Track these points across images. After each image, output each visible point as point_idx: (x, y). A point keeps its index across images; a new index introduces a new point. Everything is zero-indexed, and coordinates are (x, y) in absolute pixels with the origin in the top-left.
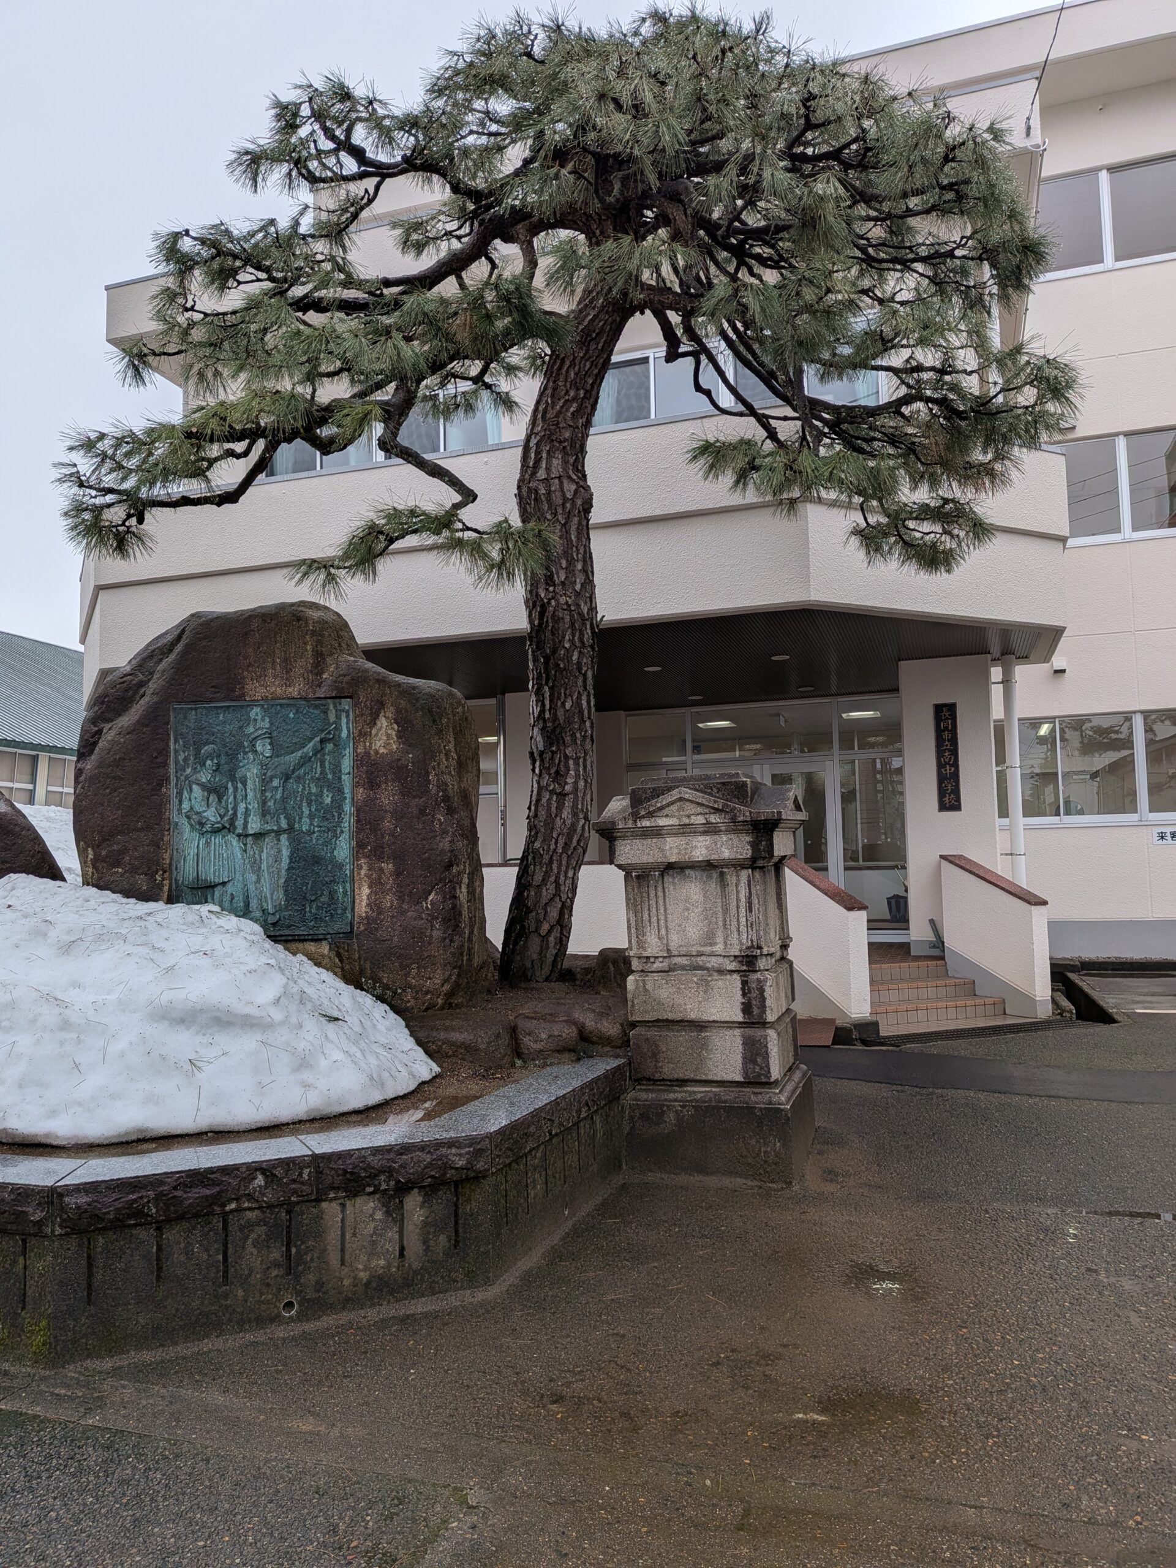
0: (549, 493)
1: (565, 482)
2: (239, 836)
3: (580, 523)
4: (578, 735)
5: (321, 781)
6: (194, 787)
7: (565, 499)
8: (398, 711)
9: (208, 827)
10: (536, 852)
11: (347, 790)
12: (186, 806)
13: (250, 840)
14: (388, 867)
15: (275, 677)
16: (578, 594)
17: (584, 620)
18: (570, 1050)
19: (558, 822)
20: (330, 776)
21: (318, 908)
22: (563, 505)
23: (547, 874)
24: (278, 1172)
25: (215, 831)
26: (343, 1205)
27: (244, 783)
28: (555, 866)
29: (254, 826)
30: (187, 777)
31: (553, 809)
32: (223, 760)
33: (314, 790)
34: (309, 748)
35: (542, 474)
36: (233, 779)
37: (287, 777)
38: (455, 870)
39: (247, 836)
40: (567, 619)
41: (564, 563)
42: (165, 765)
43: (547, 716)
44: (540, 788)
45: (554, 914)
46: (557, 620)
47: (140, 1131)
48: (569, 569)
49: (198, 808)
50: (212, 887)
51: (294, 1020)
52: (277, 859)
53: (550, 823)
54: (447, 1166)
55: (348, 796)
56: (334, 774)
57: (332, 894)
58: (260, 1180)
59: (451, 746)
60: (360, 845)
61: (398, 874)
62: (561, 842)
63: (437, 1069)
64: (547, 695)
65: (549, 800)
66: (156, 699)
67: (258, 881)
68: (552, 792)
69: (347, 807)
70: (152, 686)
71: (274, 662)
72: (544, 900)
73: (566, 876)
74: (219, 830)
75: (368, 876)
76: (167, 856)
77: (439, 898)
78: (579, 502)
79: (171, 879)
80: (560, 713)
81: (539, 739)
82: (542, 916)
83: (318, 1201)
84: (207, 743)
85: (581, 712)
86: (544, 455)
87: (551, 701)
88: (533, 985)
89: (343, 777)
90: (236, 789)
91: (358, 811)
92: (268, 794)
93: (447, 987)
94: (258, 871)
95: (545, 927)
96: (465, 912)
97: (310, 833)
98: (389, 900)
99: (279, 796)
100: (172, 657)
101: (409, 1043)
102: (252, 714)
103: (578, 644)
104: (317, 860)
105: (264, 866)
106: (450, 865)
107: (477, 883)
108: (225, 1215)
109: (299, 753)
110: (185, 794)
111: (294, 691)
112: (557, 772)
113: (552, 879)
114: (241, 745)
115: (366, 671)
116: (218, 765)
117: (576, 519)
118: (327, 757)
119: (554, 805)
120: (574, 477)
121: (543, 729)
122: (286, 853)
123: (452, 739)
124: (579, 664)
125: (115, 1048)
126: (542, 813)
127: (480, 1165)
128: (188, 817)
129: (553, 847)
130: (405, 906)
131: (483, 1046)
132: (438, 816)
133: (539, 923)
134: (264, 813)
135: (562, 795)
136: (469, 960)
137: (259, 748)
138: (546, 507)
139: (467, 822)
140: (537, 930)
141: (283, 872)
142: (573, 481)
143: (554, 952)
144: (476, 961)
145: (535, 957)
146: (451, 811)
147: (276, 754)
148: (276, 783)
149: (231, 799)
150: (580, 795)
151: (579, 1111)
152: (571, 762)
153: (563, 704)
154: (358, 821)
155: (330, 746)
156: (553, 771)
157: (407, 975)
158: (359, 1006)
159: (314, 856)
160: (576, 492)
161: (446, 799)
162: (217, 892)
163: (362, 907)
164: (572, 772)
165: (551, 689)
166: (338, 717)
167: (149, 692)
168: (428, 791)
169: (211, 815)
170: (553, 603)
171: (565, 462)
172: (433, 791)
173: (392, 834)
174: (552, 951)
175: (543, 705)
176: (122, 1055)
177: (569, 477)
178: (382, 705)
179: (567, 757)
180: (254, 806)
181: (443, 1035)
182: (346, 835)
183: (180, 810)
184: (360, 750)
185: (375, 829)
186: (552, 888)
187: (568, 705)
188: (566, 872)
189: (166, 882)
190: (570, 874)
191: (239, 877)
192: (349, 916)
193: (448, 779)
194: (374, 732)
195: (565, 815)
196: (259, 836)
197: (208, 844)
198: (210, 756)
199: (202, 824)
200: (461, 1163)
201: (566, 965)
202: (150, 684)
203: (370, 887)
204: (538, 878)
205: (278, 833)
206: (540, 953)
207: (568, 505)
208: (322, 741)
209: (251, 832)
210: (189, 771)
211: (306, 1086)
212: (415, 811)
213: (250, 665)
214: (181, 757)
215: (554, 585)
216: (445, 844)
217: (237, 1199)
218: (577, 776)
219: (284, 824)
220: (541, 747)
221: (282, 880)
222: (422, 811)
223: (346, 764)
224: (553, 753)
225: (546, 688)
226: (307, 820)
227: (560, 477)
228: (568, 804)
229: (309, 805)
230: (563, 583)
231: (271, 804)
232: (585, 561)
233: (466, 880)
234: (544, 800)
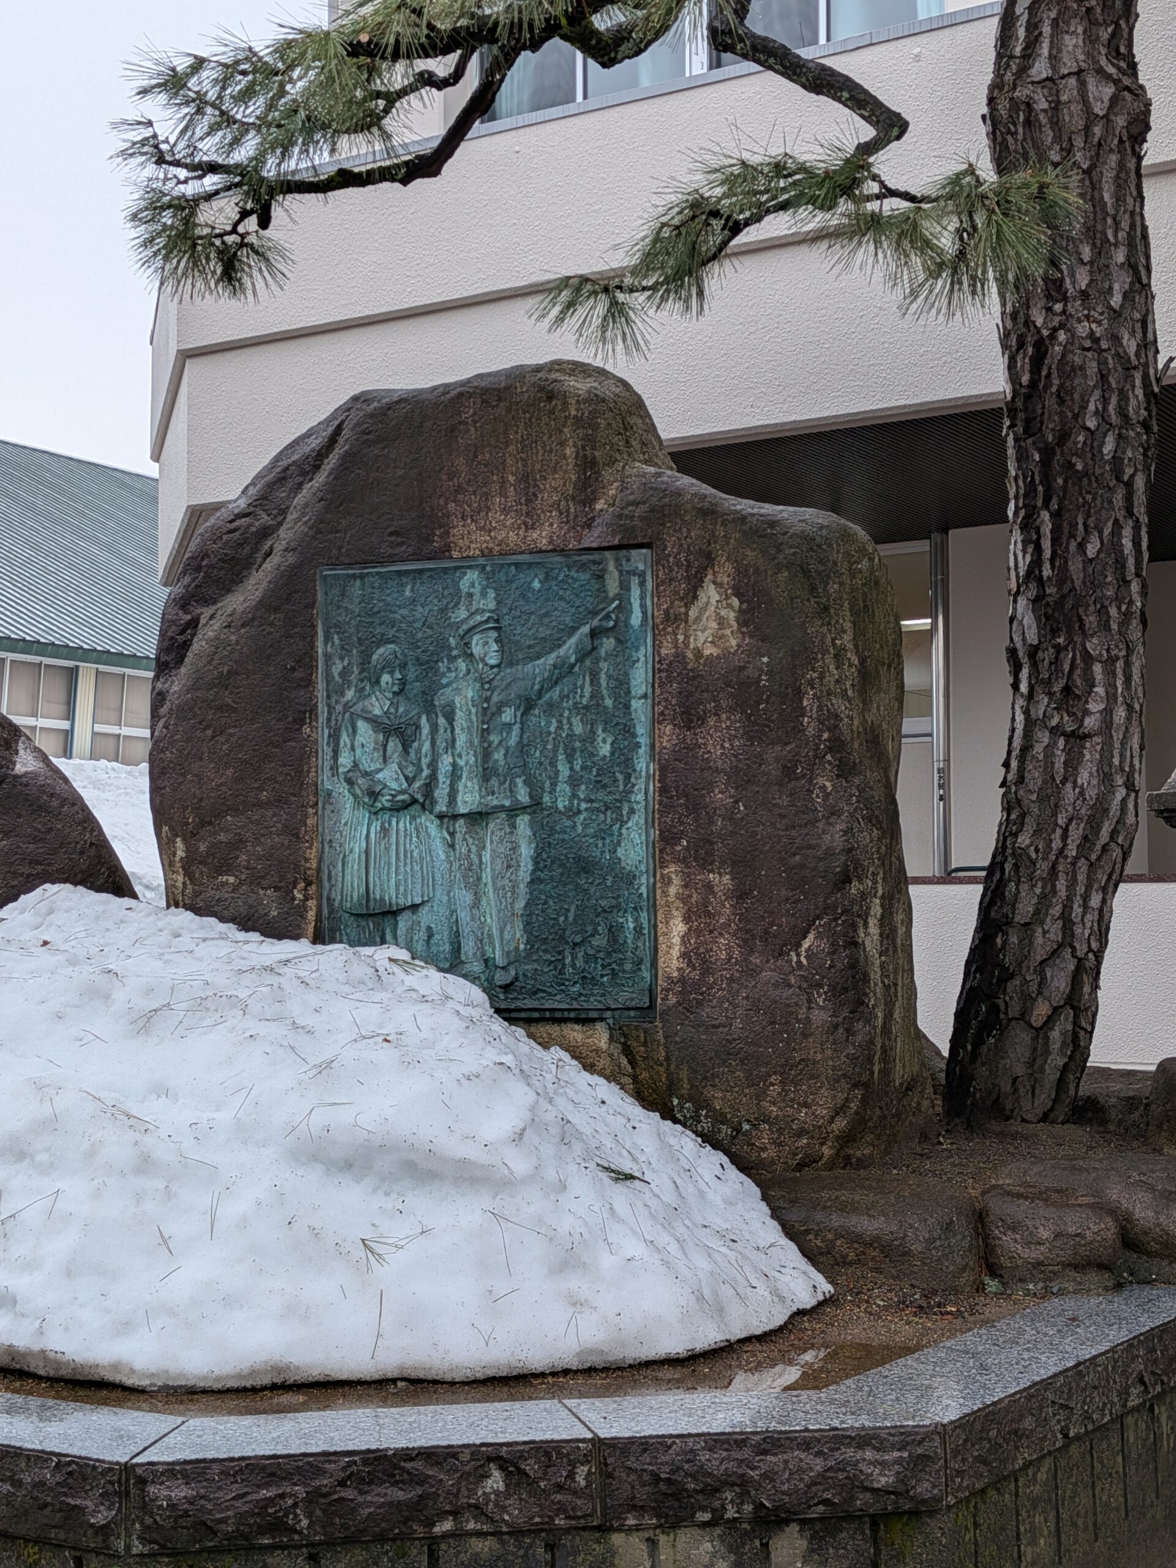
0: (1056, 106)
1: (1091, 82)
2: (441, 817)
3: (1121, 165)
4: (1113, 611)
5: (592, 711)
6: (361, 724)
7: (1091, 118)
8: (741, 571)
9: (385, 800)
10: (1020, 855)
11: (641, 730)
12: (345, 760)
13: (460, 825)
14: (722, 881)
15: (505, 511)
16: (1116, 315)
17: (1129, 369)
18: (1102, 1267)
19: (1069, 793)
20: (609, 702)
21: (588, 958)
22: (1087, 129)
23: (1044, 900)
24: (531, 1467)
25: (398, 808)
26: (652, 1543)
27: (450, 718)
28: (1061, 885)
29: (469, 798)
30: (347, 707)
31: (1059, 766)
32: (412, 673)
33: (578, 729)
34: (569, 648)
35: (1040, 69)
36: (429, 708)
37: (528, 705)
38: (854, 888)
39: (455, 817)
40: (1092, 368)
41: (1086, 252)
42: (308, 683)
43: (1047, 572)
44: (1030, 723)
45: (1059, 981)
46: (1069, 371)
47: (277, 1369)
48: (1099, 267)
49: (367, 765)
50: (393, 913)
51: (550, 1174)
52: (511, 864)
53: (1050, 796)
54: (857, 1484)
55: (643, 740)
56: (616, 698)
57: (614, 931)
58: (495, 1481)
59: (848, 637)
60: (668, 838)
61: (740, 895)
62: (1076, 833)
63: (826, 1287)
64: (1047, 529)
65: (1050, 748)
66: (291, 559)
67: (476, 904)
68: (1055, 731)
69: (642, 763)
70: (285, 535)
71: (503, 482)
72: (1039, 955)
73: (1085, 906)
74: (406, 806)
75: (684, 900)
76: (312, 854)
77: (824, 945)
78: (1121, 121)
79: (320, 897)
80: (1075, 567)
81: (1029, 620)
82: (1033, 987)
83: (604, 1529)
84: (383, 641)
85: (1120, 563)
86: (1046, 29)
87: (1055, 541)
88: (1016, 1126)
89: (635, 704)
90: (434, 729)
91: (663, 770)
92: (494, 738)
93: (840, 1124)
94: (475, 885)
95: (1041, 1010)
96: (875, 975)
97: (572, 812)
98: (724, 947)
99: (513, 740)
100: (320, 478)
101: (769, 1232)
102: (464, 585)
103: (1114, 419)
104: (586, 866)
105: (487, 876)
106: (846, 880)
107: (899, 917)
108: (433, 1544)
109: (551, 659)
110: (345, 738)
111: (541, 537)
112: (1067, 690)
113: (1056, 910)
114: (444, 646)
115: (679, 493)
116: (403, 683)
117: (1114, 158)
118: (604, 666)
119: (1060, 759)
120: (1111, 70)
121: (1035, 601)
122: (526, 851)
123: (848, 625)
124: (1117, 461)
125: (232, 1210)
126: (1035, 776)
127: (923, 1489)
128: (350, 782)
129: (1057, 844)
130: (756, 959)
131: (917, 1247)
132: (821, 781)
133: (1029, 1002)
134: (487, 773)
135: (1077, 738)
136: (886, 1072)
137: (477, 649)
138: (1048, 135)
139: (877, 794)
140: (1024, 1016)
141: (523, 888)
142: (1108, 77)
143: (1061, 1062)
144: (899, 1074)
145: (1020, 1070)
146: (845, 771)
147: (508, 660)
148: (507, 715)
149: (426, 747)
150: (1117, 736)
151: (1125, 1393)
152: (1097, 668)
153: (1082, 546)
154: (663, 790)
155: (608, 644)
156: (1057, 687)
157: (760, 1096)
158: (672, 1155)
159: (578, 859)
160: (1114, 100)
161: (837, 745)
162: (404, 922)
163: (671, 960)
164: (1100, 690)
165: (1056, 516)
166: (625, 587)
167: (279, 547)
168: (800, 730)
169: (390, 777)
170: (1062, 336)
171: (1091, 39)
172: (811, 731)
173: (729, 816)
174: (1057, 1060)
175: (1038, 549)
176: (243, 1223)
177: (1100, 71)
178: (709, 559)
179: (1088, 659)
180: (468, 760)
181: (836, 1220)
182: (639, 819)
183: (334, 768)
184: (667, 650)
185: (695, 806)
186: (1055, 930)
187: (1092, 550)
188: (1086, 898)
189: (312, 903)
190: (1095, 901)
191: (440, 895)
192: (646, 974)
193: (840, 705)
194: (693, 613)
195: (1083, 778)
196: (478, 817)
197: (385, 831)
198: (387, 666)
199: (374, 795)
200: (883, 1480)
201: (1086, 1088)
202: (282, 532)
203: (687, 919)
204: (1025, 908)
205: (513, 812)
206: (1031, 1064)
207: (1097, 131)
208: (594, 634)
209: (463, 810)
210: (350, 694)
211: (577, 1303)
212: (774, 770)
213: (459, 490)
214: (337, 668)
215: (1065, 299)
216: (834, 836)
217: (455, 1513)
218: (1111, 697)
219: (523, 796)
220: (1032, 637)
221: (520, 904)
222: (788, 771)
223: (640, 678)
224: (1058, 649)
225: (1045, 516)
226: (563, 788)
227: (1079, 73)
228: (1090, 754)
229: (570, 758)
230: (1084, 295)
231: (498, 756)
232: (1131, 245)
233: (876, 910)
234: (1038, 749)
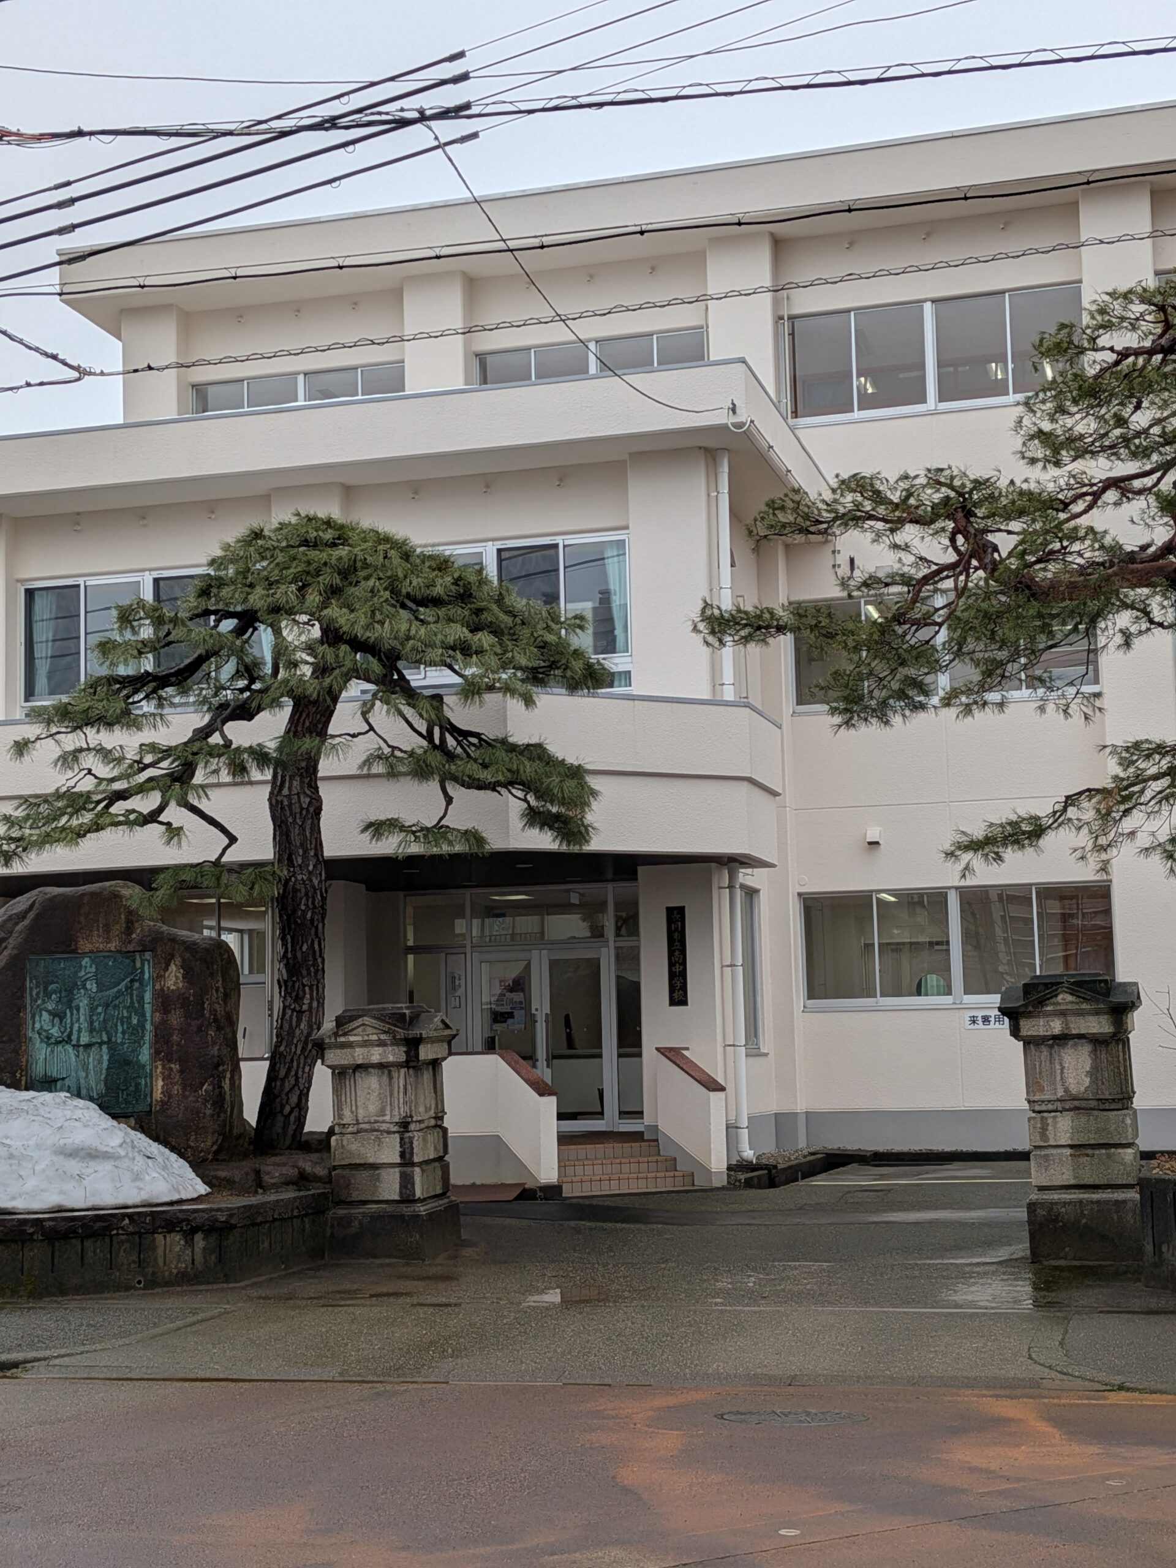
0: (290, 805)
1: (302, 797)
2: (74, 1046)
3: (312, 823)
4: (312, 969)
5: (131, 1008)
6: (44, 1013)
7: (302, 809)
8: (184, 960)
9: (53, 1040)
10: (281, 1054)
11: (148, 1015)
12: (37, 1026)
13: (81, 1049)
14: (176, 1067)
15: (99, 936)
16: (310, 873)
17: (315, 890)
18: (294, 1184)
19: (298, 1032)
20: (136, 1005)
21: (128, 1095)
22: (301, 814)
23: (289, 1070)
25: (58, 1043)
26: (165, 1236)
27: (78, 1010)
28: (295, 1064)
29: (85, 1039)
30: (38, 1006)
31: (294, 1023)
32: (64, 994)
33: (125, 1014)
34: (122, 986)
35: (285, 792)
36: (70, 1008)
37: (107, 1006)
38: (221, 1068)
39: (79, 1046)
40: (303, 891)
41: (301, 852)
42: (23, 998)
43: (289, 955)
44: (285, 1007)
45: (295, 1098)
46: (296, 891)
48: (305, 856)
49: (46, 1027)
50: (55, 1081)
51: (130, 1155)
52: (100, 1062)
53: (291, 1033)
55: (149, 1018)
56: (139, 1002)
57: (138, 1085)
59: (220, 984)
60: (157, 1052)
61: (181, 1072)
62: (300, 1047)
63: (209, 1190)
65: (291, 1017)
66: (14, 953)
67: (87, 1077)
68: (293, 1010)
69: (148, 1026)
70: (12, 942)
71: (98, 926)
72: (287, 1088)
73: (304, 1071)
74: (60, 1042)
75: (162, 1073)
76: (24, 1060)
77: (211, 1088)
78: (312, 810)
79: (26, 1075)
80: (299, 955)
81: (284, 971)
82: (285, 1101)
83: (153, 1233)
84: (53, 982)
85: (314, 952)
86: (287, 778)
87: (292, 946)
89: (146, 1006)
90: (72, 1014)
91: (156, 1028)
92: (95, 1018)
93: (215, 1148)
94: (87, 1071)
95: (288, 1110)
96: (228, 1097)
97: (123, 1044)
98: (176, 1089)
99: (101, 1019)
100: (27, 921)
101: (192, 1175)
102: (83, 963)
103: (311, 906)
104: (128, 1063)
105: (91, 1067)
106: (218, 1065)
107: (236, 1078)
109: (116, 989)
110: (37, 1018)
111: (112, 946)
112: (297, 996)
113: (293, 1073)
114: (76, 984)
115: (162, 933)
116: (60, 998)
117: (309, 822)
118: (135, 993)
119: (294, 1019)
120: (308, 792)
121: (286, 965)
122: (106, 1058)
123: (220, 979)
124: (312, 921)
126: (286, 1026)
127: (233, 1222)
128: (39, 1034)
129: (293, 1050)
130: (187, 1093)
131: (237, 1180)
132: (211, 1032)
133: (283, 1106)
134: (92, 1030)
135: (301, 1012)
136: (231, 1130)
137: (88, 986)
138: (288, 813)
139: (230, 1036)
140: (281, 1111)
141: (104, 1071)
142: (308, 796)
143: (294, 1129)
144: (235, 1132)
145: (280, 1130)
146: (219, 1028)
147: (99, 990)
148: (100, 1009)
149: (69, 1021)
150: (314, 1012)
151: (292, 1211)
152: (307, 989)
153: (301, 948)
154: (156, 1036)
155: (137, 985)
156: (294, 994)
157: (188, 1140)
158: (162, 1153)
159: (125, 1060)
160: (310, 803)
161: (216, 1020)
162: (59, 1084)
163: (158, 1094)
164: (308, 996)
165: (292, 938)
166: (143, 965)
167: (11, 946)
168: (203, 1015)
169: (55, 1032)
170: (293, 879)
171: (302, 782)
172: (207, 1015)
173: (179, 1045)
175: (287, 948)
177: (305, 793)
178: (172, 956)
179: (304, 986)
180: (84, 1026)
181: (212, 1173)
182: (147, 1046)
183: (33, 1028)
184: (158, 987)
185: (167, 1042)
187: (305, 948)
188: (304, 1068)
189: (24, 1078)
190: (307, 1069)
191: (73, 1074)
192: (149, 1099)
193: (217, 1007)
194: (167, 974)
195: (302, 1026)
196: (88, 1046)
197: (52, 1051)
198: (55, 992)
199: (48, 1038)
200: (223, 1219)
203: (163, 1080)
204: (282, 1073)
205: (101, 1044)
206: (284, 1129)
207: (304, 812)
208: (132, 981)
209: (82, 1043)
210: (39, 1002)
212: (194, 1029)
213: (82, 928)
214: (34, 992)
215: (294, 866)
216: (215, 1051)
217: (117, 1229)
218: (312, 999)
219: (105, 1038)
220: (285, 977)
221: (103, 1077)
222: (199, 1029)
223: (148, 997)
224: (294, 982)
225: (288, 937)
226: (120, 1035)
227: (298, 794)
228: (305, 1018)
229: (122, 1025)
230: (300, 866)
231: (96, 1024)
232: (316, 849)
233: (228, 1075)
234: (287, 1016)
